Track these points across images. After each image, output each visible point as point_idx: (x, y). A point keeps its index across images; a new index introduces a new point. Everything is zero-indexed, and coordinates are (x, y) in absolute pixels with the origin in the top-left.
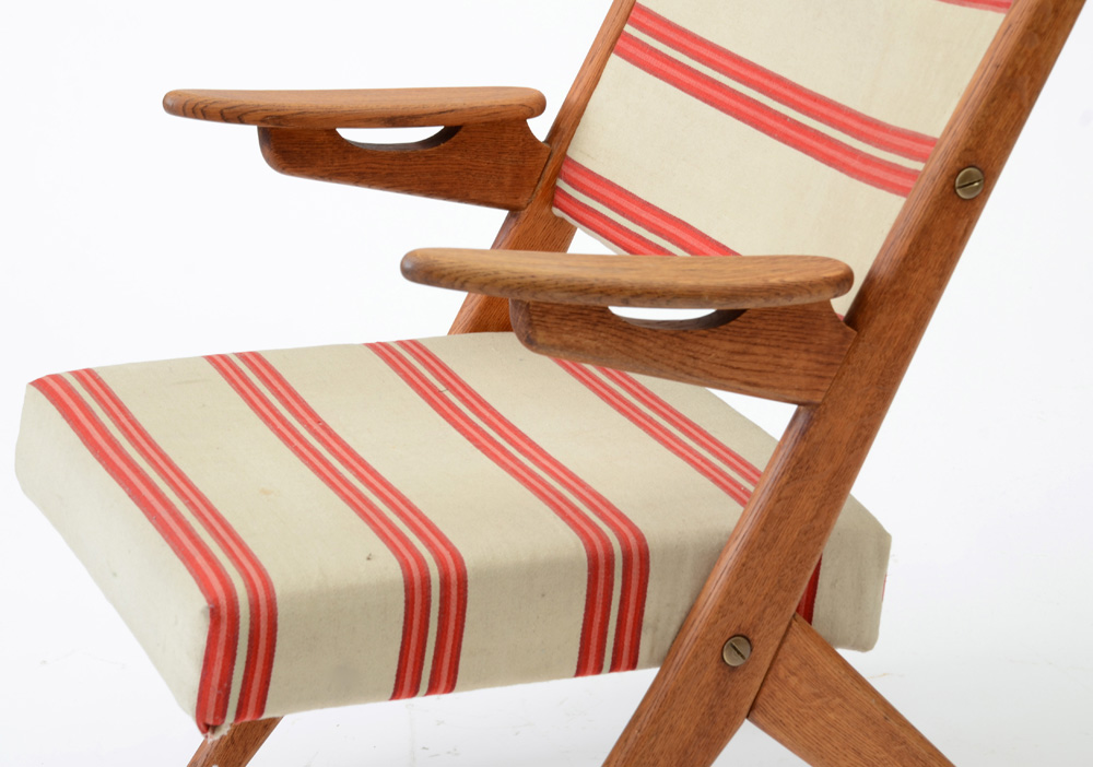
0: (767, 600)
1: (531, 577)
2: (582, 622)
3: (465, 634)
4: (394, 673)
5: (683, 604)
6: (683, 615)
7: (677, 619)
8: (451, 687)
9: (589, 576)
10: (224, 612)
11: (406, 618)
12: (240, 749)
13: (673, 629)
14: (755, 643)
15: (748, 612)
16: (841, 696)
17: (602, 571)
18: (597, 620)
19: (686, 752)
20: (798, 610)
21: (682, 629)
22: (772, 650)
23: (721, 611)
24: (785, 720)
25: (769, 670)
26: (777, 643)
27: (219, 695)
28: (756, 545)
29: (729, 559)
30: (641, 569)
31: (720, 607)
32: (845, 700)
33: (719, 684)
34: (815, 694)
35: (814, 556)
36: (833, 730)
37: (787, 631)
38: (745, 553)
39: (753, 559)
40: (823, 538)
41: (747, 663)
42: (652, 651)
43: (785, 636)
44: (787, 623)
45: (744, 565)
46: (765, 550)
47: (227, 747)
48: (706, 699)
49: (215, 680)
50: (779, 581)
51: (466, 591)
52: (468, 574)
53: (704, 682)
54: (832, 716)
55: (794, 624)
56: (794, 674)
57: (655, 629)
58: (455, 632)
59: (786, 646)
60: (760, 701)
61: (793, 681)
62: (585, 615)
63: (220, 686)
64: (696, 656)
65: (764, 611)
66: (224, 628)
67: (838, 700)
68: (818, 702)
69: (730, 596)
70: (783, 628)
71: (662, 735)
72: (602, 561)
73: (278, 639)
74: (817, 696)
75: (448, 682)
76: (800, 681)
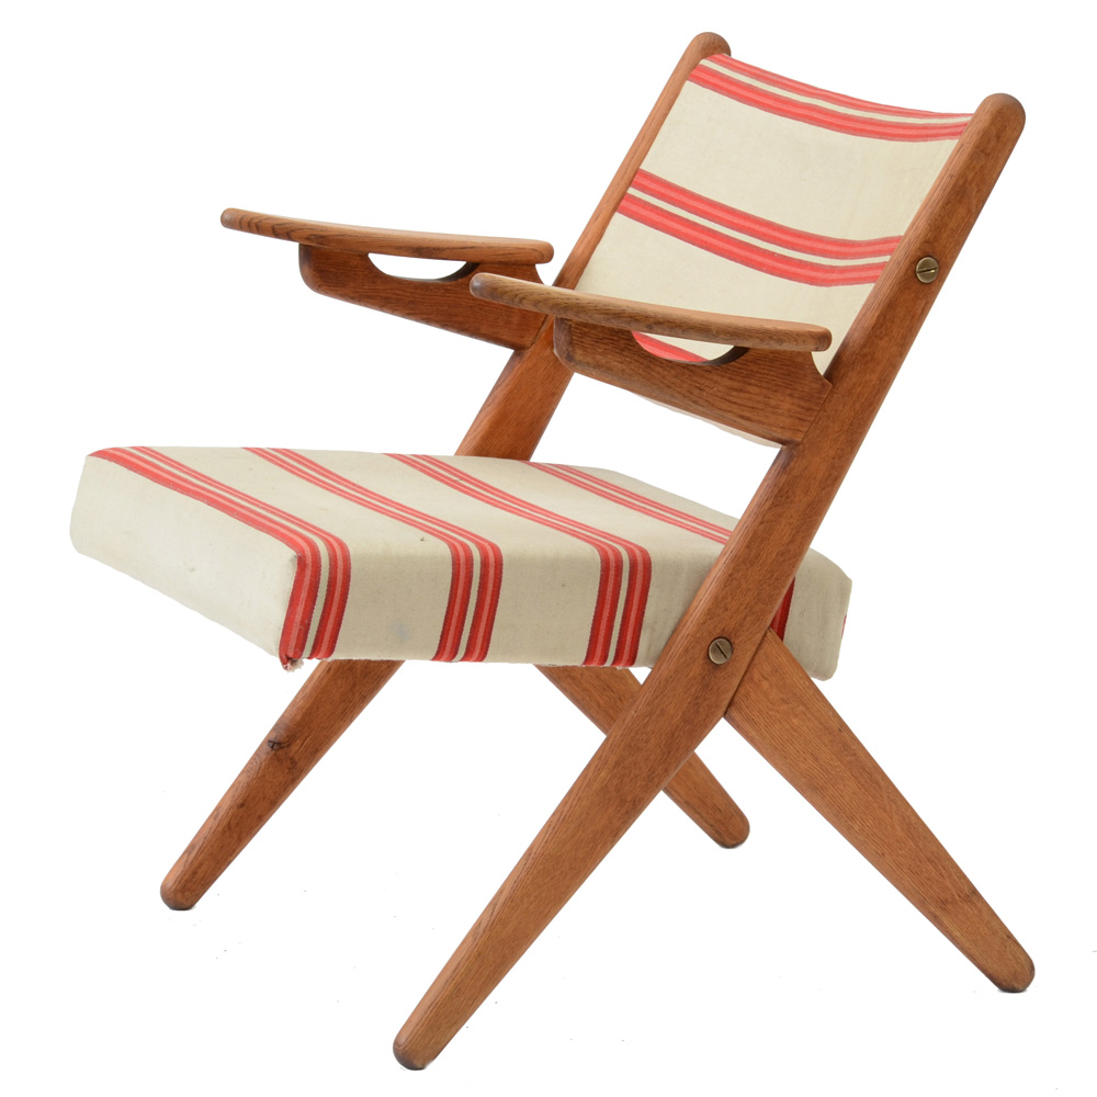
0: (748, 610)
1: (553, 570)
2: (593, 614)
3: (498, 608)
4: (439, 634)
5: (677, 611)
6: (677, 620)
7: (671, 624)
8: (482, 657)
9: (602, 575)
10: (309, 561)
11: (452, 588)
12: (235, 835)
13: (667, 632)
14: (735, 646)
15: (732, 617)
16: (805, 705)
17: (612, 572)
18: (606, 614)
19: (673, 734)
20: (772, 625)
21: (675, 631)
22: (749, 654)
23: (710, 614)
24: (757, 720)
25: (746, 672)
26: (754, 649)
27: (300, 630)
28: (741, 559)
29: (717, 573)
30: (644, 576)
31: (709, 610)
32: (807, 709)
33: (704, 678)
34: (783, 700)
35: (788, 576)
36: (796, 734)
37: (763, 639)
38: (732, 566)
39: (738, 571)
40: (797, 560)
41: (727, 663)
42: (649, 649)
43: (760, 644)
44: (763, 632)
45: (730, 576)
46: (748, 565)
47: (224, 832)
48: (693, 691)
49: (298, 617)
50: (758, 595)
51: (501, 572)
52: (504, 559)
53: (692, 674)
54: (795, 721)
55: (769, 634)
56: (766, 679)
57: (653, 630)
58: (491, 605)
59: (761, 652)
60: (736, 699)
61: (765, 685)
62: (597, 608)
63: (302, 622)
64: (686, 651)
65: (744, 619)
66: (308, 572)
67: (801, 708)
68: (784, 707)
69: (718, 603)
70: (759, 637)
71: (654, 717)
72: (612, 564)
73: (351, 588)
74: (784, 701)
75: (481, 649)
76: (771, 685)
